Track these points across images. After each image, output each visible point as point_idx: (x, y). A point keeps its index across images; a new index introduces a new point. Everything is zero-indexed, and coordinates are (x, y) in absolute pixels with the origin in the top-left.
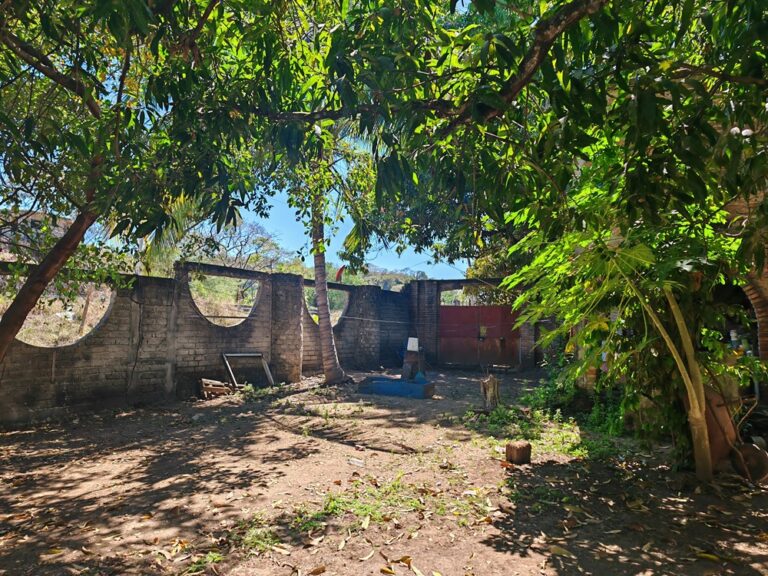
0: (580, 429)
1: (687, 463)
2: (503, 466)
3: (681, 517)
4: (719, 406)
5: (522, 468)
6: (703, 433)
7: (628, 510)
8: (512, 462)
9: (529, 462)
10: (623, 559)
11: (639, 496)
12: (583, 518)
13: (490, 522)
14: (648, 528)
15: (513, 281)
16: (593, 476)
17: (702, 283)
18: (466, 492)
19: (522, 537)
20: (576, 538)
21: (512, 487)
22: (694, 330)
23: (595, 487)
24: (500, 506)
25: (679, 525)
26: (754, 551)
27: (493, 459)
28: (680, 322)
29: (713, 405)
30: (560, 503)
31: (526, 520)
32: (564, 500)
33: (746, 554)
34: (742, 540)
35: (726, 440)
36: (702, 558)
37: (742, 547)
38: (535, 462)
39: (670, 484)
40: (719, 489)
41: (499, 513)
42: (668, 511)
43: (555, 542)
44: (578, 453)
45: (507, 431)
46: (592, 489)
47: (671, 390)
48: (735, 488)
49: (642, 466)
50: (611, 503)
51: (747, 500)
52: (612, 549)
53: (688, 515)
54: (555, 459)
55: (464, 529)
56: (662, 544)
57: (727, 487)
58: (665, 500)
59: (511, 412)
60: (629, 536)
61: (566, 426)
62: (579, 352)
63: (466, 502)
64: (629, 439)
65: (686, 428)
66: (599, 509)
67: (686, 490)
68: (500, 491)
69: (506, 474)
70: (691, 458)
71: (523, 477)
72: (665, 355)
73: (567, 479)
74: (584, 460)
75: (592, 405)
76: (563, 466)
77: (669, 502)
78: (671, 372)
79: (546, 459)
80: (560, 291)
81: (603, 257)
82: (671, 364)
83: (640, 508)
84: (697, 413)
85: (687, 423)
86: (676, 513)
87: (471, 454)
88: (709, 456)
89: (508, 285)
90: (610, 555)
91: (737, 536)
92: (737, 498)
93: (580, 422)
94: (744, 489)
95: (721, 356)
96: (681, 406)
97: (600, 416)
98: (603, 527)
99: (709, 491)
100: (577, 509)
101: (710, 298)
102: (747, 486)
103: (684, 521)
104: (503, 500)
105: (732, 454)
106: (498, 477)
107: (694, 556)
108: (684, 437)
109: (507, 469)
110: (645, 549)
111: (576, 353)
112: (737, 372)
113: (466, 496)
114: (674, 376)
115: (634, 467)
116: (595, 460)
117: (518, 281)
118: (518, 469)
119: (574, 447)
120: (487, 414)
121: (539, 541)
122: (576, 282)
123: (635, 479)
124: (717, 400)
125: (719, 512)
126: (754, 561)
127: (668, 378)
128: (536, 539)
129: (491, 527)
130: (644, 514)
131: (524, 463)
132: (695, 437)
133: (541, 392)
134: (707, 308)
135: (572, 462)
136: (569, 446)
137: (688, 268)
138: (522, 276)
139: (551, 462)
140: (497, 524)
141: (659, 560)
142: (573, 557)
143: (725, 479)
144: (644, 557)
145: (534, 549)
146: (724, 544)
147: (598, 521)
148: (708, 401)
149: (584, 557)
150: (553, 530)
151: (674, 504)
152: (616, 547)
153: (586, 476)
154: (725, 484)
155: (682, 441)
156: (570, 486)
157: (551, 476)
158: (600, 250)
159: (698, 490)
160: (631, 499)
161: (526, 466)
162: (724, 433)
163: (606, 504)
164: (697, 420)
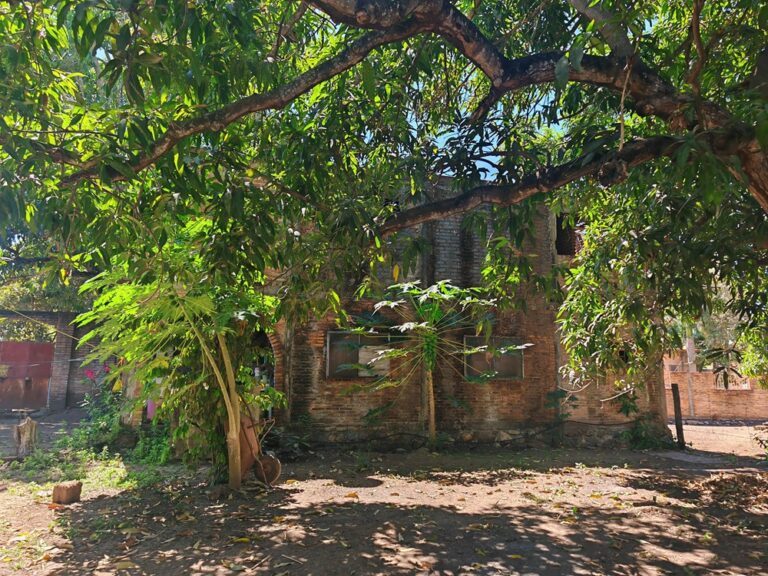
0: (125, 464)
1: (222, 478)
2: (50, 508)
3: (221, 518)
4: (249, 427)
5: (72, 506)
6: (236, 450)
7: (178, 522)
8: (59, 502)
9: (78, 501)
10: (179, 558)
11: (187, 510)
12: (140, 536)
13: (48, 559)
14: (196, 532)
15: (85, 319)
16: (143, 502)
17: (245, 330)
18: (12, 540)
19: (86, 564)
20: (137, 553)
21: (66, 525)
22: (236, 368)
23: (148, 510)
24: (54, 544)
25: (219, 524)
26: (272, 529)
27: (37, 503)
28: (227, 361)
29: (245, 427)
30: (117, 529)
31: (87, 550)
32: (120, 526)
33: (267, 533)
34: (263, 524)
35: (252, 454)
36: (238, 542)
37: (263, 529)
38: (85, 499)
39: (210, 495)
40: (245, 493)
41: (56, 550)
42: (209, 516)
43: (118, 560)
44: (127, 485)
45: (47, 476)
46: (144, 512)
47: (216, 417)
48: (256, 491)
49: (184, 487)
50: (163, 520)
51: (264, 498)
52: (169, 553)
53: (225, 516)
54: (105, 493)
55: (20, 572)
56: (209, 539)
57: (252, 491)
58: (206, 509)
59: (52, 455)
60: (181, 540)
61: (113, 462)
62: (128, 390)
63: (15, 548)
64: (172, 467)
65: (224, 448)
66: (154, 528)
67: (222, 498)
68: (52, 531)
69: (56, 514)
70: (226, 473)
71: (75, 515)
72: (214, 388)
73: (120, 508)
74: (134, 490)
75: (137, 440)
76: (115, 497)
77: (210, 510)
78: (217, 402)
79: (95, 495)
80: (122, 330)
81: (174, 303)
82: (218, 395)
83: (187, 518)
84: (233, 435)
85: (226, 443)
86: (216, 517)
87: (8, 503)
88: (240, 468)
89: (81, 322)
90: (169, 558)
91: (259, 522)
92: (258, 497)
93: (125, 458)
94: (262, 490)
95: (249, 387)
96: (222, 431)
97: (144, 450)
98: (158, 539)
99: (238, 496)
100: (134, 530)
101: (249, 342)
102: (264, 487)
103: (222, 521)
104: (57, 539)
105: (255, 465)
106: (48, 519)
107: (232, 542)
108: (222, 456)
109: (56, 510)
110: (196, 546)
111: (125, 391)
112: (262, 400)
113: (13, 543)
114: (219, 405)
115: (179, 488)
116: (144, 488)
117: (92, 319)
118: (68, 509)
119: (123, 481)
120: (20, 460)
121: (104, 562)
122: (142, 323)
123: (182, 497)
124: (248, 422)
125: (247, 509)
126: (272, 536)
127: (214, 408)
128: (100, 562)
129: (51, 563)
130: (192, 522)
131: (73, 502)
132: (231, 454)
133: (81, 433)
134: (247, 349)
135: (122, 493)
136: (117, 480)
137: (241, 318)
138: (96, 314)
139: (101, 497)
140: (56, 560)
141: (207, 551)
142: (137, 567)
143: (249, 485)
144: (196, 552)
145: (100, 570)
146: (252, 530)
147: (154, 536)
148: (242, 424)
149: (146, 565)
150: (115, 552)
151: (214, 510)
152: (172, 551)
153: (137, 502)
154: (249, 489)
155: (221, 459)
156: (123, 514)
157: (103, 508)
158: (172, 297)
159: (231, 497)
160: (180, 513)
161: (76, 504)
162: (251, 449)
163: (159, 521)
164: (233, 440)
